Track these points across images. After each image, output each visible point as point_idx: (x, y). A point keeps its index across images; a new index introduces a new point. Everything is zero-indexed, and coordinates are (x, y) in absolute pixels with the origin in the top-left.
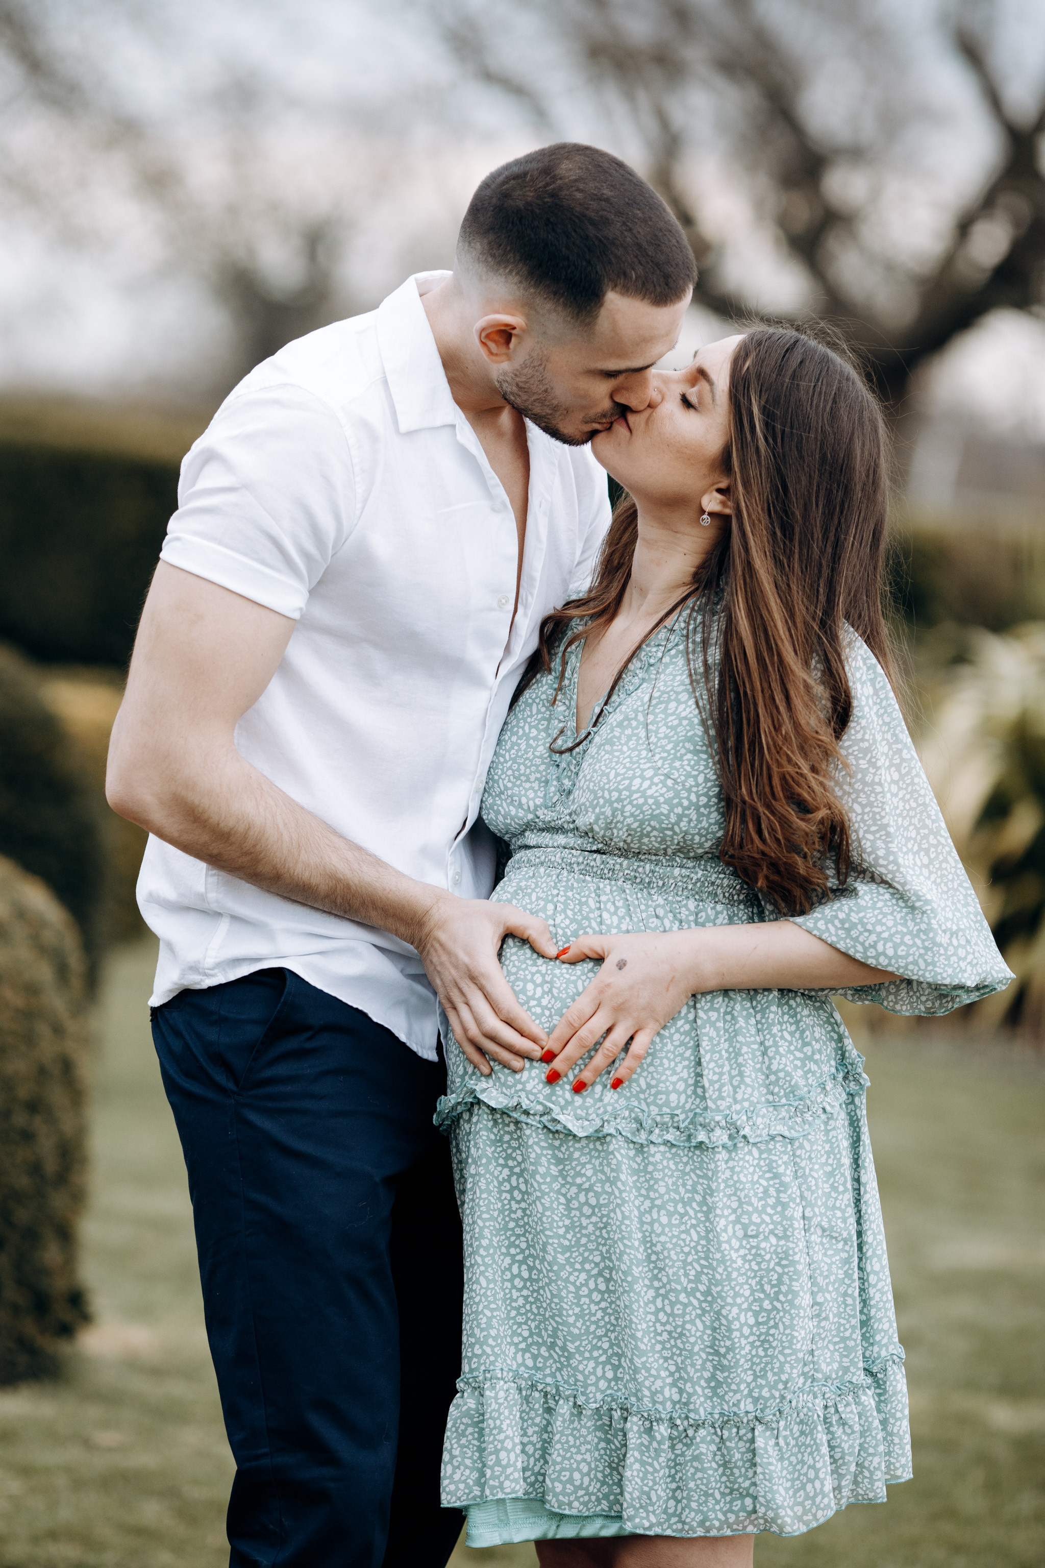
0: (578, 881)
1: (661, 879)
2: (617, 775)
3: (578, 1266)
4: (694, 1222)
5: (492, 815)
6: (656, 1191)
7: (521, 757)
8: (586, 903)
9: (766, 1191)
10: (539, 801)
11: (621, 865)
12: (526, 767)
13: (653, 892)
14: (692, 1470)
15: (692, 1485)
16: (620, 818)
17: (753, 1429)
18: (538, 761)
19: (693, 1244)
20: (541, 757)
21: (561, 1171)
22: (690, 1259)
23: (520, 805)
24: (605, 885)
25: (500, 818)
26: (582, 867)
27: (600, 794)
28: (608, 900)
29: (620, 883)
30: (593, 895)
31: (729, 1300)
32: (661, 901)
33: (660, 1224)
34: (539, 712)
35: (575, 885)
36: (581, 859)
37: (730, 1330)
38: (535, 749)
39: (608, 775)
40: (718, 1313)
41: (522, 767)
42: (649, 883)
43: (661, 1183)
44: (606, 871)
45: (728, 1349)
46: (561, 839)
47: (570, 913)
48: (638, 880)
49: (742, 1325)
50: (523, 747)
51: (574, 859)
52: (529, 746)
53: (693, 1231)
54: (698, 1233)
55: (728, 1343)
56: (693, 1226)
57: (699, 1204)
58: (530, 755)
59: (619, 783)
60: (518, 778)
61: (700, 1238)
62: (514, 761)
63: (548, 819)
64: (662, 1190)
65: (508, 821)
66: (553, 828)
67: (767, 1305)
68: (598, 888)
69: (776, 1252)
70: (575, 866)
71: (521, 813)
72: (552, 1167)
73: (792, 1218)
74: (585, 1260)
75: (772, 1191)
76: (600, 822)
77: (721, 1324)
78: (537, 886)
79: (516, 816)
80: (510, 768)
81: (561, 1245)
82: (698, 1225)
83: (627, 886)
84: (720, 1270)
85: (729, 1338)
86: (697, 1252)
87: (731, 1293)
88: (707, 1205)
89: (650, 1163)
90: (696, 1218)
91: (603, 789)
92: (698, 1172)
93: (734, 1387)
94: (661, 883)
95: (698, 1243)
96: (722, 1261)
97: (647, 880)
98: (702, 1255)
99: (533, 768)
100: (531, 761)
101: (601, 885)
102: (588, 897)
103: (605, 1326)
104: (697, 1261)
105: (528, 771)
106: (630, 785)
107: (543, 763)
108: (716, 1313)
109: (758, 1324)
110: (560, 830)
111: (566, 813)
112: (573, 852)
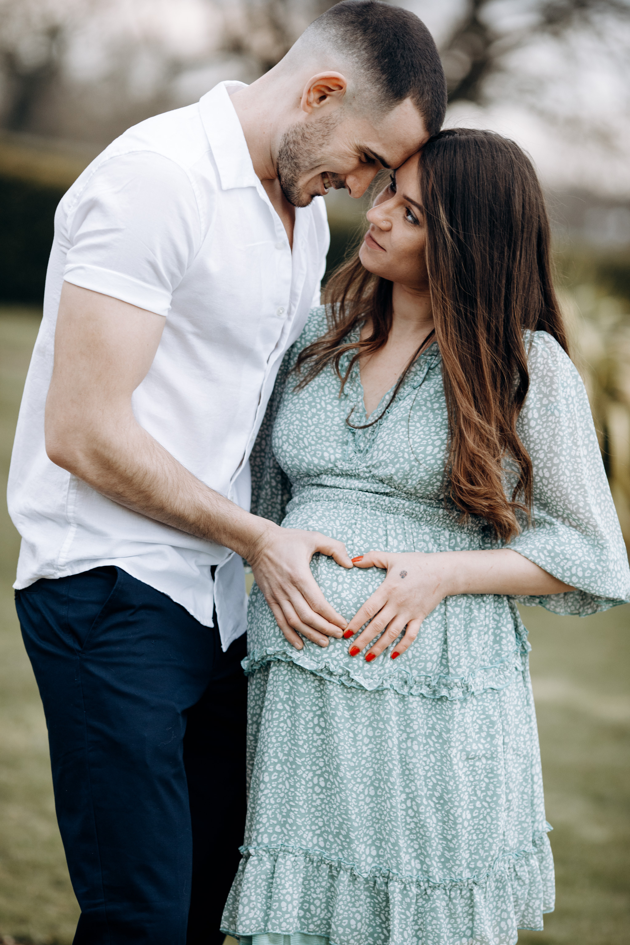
0: (371, 515)
1: (430, 516)
3: (359, 780)
4: (433, 749)
6: (411, 728)
7: (322, 424)
9: (480, 728)
10: (338, 456)
11: (404, 505)
12: (326, 431)
13: (422, 524)
14: (430, 918)
15: (429, 928)
16: (415, 472)
17: (471, 890)
18: (336, 428)
19: (431, 765)
20: (338, 425)
21: (351, 715)
22: (429, 774)
23: (322, 457)
24: (390, 517)
26: (373, 505)
27: (400, 454)
28: (392, 528)
29: (400, 517)
30: (382, 525)
31: (456, 804)
32: (427, 530)
33: (413, 750)
34: (330, 392)
35: (369, 517)
36: (373, 500)
37: (455, 823)
38: (333, 419)
40: (448, 812)
41: (323, 431)
42: (421, 518)
43: (415, 722)
44: (392, 508)
45: (454, 837)
46: (357, 483)
47: (364, 536)
48: (414, 516)
49: (463, 820)
50: (323, 417)
51: (367, 499)
52: (327, 416)
53: (431, 756)
54: (435, 757)
55: (454, 832)
56: (432, 752)
57: (437, 737)
58: (329, 423)
60: (320, 438)
61: (437, 760)
62: (316, 426)
64: (416, 727)
65: (312, 467)
66: (348, 475)
67: (478, 804)
68: (386, 521)
69: (485, 769)
70: (368, 504)
71: (323, 463)
72: (346, 712)
73: (496, 746)
74: (364, 776)
75: (485, 728)
76: (399, 474)
77: (449, 819)
78: (339, 516)
79: (319, 464)
80: (313, 431)
81: (349, 766)
82: (435, 752)
83: (406, 519)
84: (451, 783)
85: (455, 829)
86: (434, 770)
87: (458, 799)
88: (442, 738)
89: (408, 708)
90: (434, 747)
92: (438, 716)
93: (458, 862)
94: (429, 518)
95: (435, 764)
96: (453, 777)
97: (420, 516)
98: (438, 772)
99: (332, 433)
100: (330, 427)
101: (388, 518)
102: (378, 526)
103: (372, 820)
104: (434, 776)
105: (328, 434)
107: (340, 430)
108: (446, 811)
109: (473, 818)
110: (357, 476)
111: (364, 465)
112: (367, 493)
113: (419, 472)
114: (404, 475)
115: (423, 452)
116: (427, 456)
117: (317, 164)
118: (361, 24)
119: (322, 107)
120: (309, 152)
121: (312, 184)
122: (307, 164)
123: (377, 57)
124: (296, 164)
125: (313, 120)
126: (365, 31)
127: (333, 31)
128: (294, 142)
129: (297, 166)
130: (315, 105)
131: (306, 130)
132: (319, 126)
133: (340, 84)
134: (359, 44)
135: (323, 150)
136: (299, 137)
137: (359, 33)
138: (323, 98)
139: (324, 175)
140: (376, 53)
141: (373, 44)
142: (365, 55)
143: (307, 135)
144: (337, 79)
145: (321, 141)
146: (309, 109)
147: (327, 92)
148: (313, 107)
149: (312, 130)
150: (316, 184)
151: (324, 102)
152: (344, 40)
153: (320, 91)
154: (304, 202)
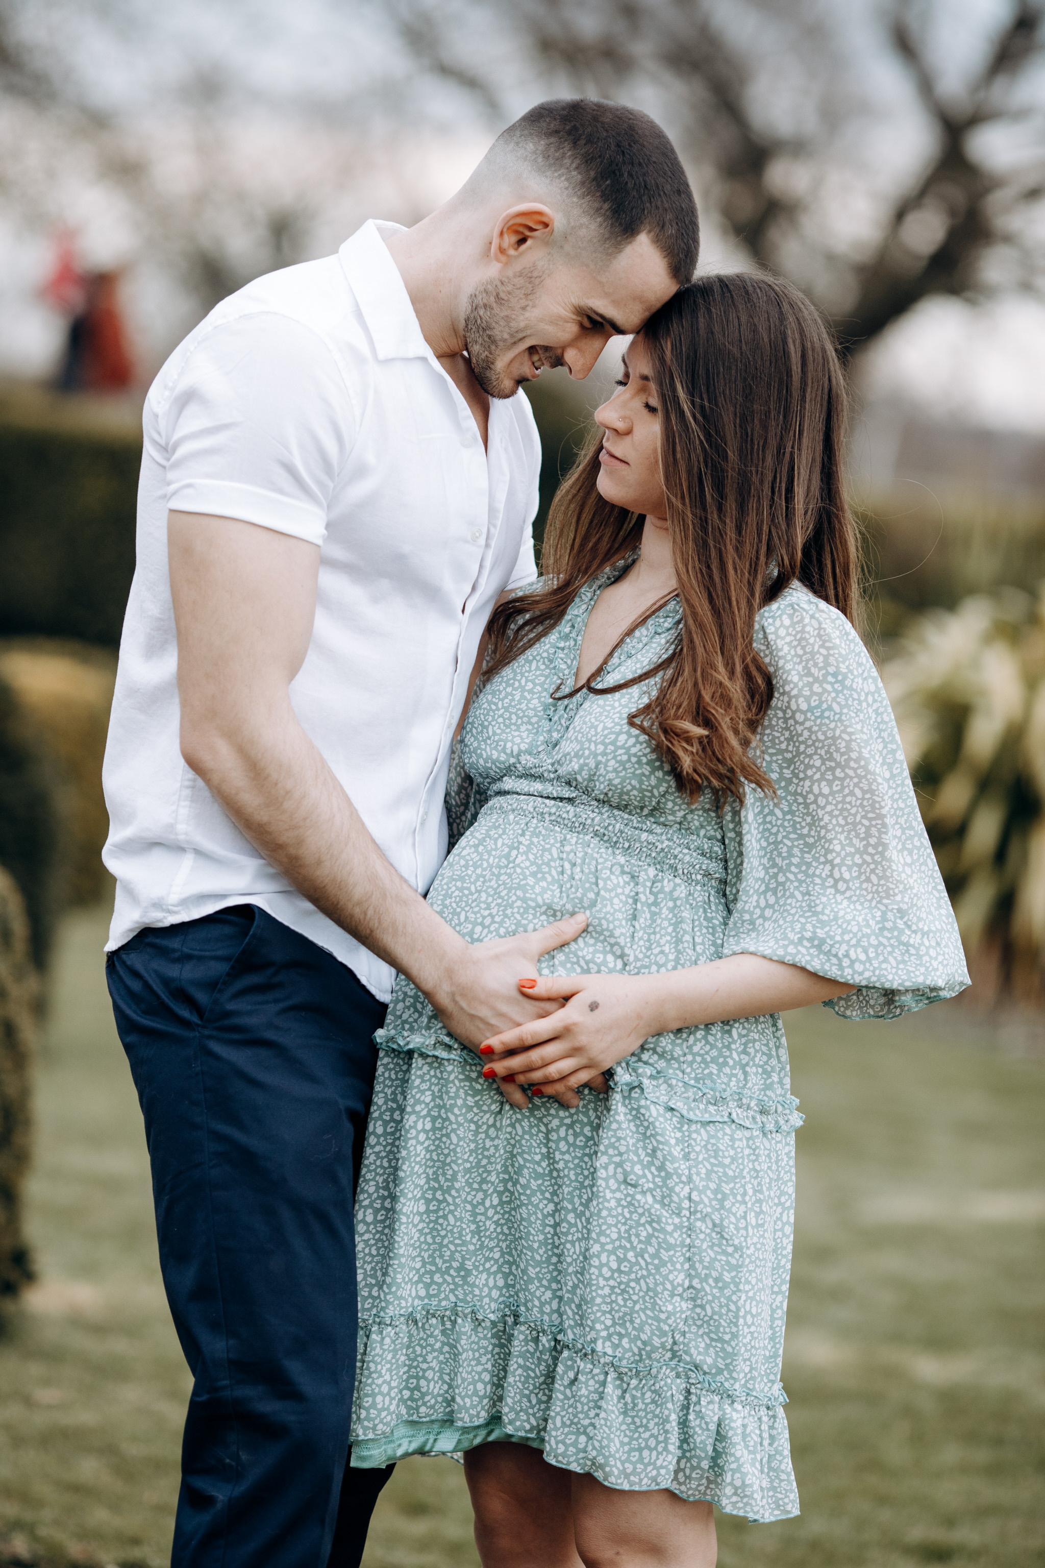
2: (605, 728)
5: (474, 759)
7: (514, 707)
8: (549, 850)
10: (523, 747)
11: (593, 820)
12: (518, 717)
13: (617, 852)
16: (602, 771)
20: (534, 709)
23: (504, 750)
24: (573, 838)
25: (481, 762)
26: (553, 818)
27: (586, 745)
28: (572, 851)
29: (588, 837)
30: (558, 845)
34: (538, 668)
35: (543, 832)
36: (553, 810)
38: (529, 701)
39: (596, 727)
41: (514, 717)
42: (616, 843)
44: (577, 825)
46: (537, 786)
48: (606, 838)
50: (517, 697)
51: (546, 809)
52: (523, 697)
58: (523, 706)
59: (606, 736)
60: (507, 727)
62: (506, 709)
63: (529, 765)
65: (489, 765)
66: (532, 776)
68: (565, 839)
70: (546, 816)
71: (503, 757)
76: (584, 773)
79: (498, 760)
80: (501, 716)
83: (594, 841)
91: (590, 741)
94: (627, 845)
97: (615, 839)
99: (525, 719)
100: (524, 712)
101: (568, 837)
102: (553, 845)
105: (520, 721)
106: (616, 740)
107: (536, 715)
110: (540, 777)
111: (549, 761)
112: (547, 801)
113: (608, 772)
114: (590, 775)
115: (613, 743)
116: (618, 748)
117: (521, 335)
118: (569, 133)
119: (521, 254)
120: (507, 319)
121: (516, 365)
122: (506, 336)
123: (595, 179)
124: (489, 337)
125: (510, 273)
126: (575, 143)
127: (531, 146)
128: (485, 306)
129: (492, 340)
130: (512, 252)
131: (501, 288)
132: (519, 281)
133: (545, 219)
134: (567, 161)
135: (527, 314)
136: (492, 299)
137: (567, 146)
138: (522, 241)
139: (532, 350)
140: (592, 174)
141: (588, 160)
142: (577, 177)
143: (502, 295)
144: (540, 213)
145: (523, 302)
146: (503, 258)
147: (528, 233)
148: (508, 256)
149: (510, 288)
150: (522, 364)
151: (524, 247)
152: (547, 158)
153: (517, 232)
154: (507, 391)
